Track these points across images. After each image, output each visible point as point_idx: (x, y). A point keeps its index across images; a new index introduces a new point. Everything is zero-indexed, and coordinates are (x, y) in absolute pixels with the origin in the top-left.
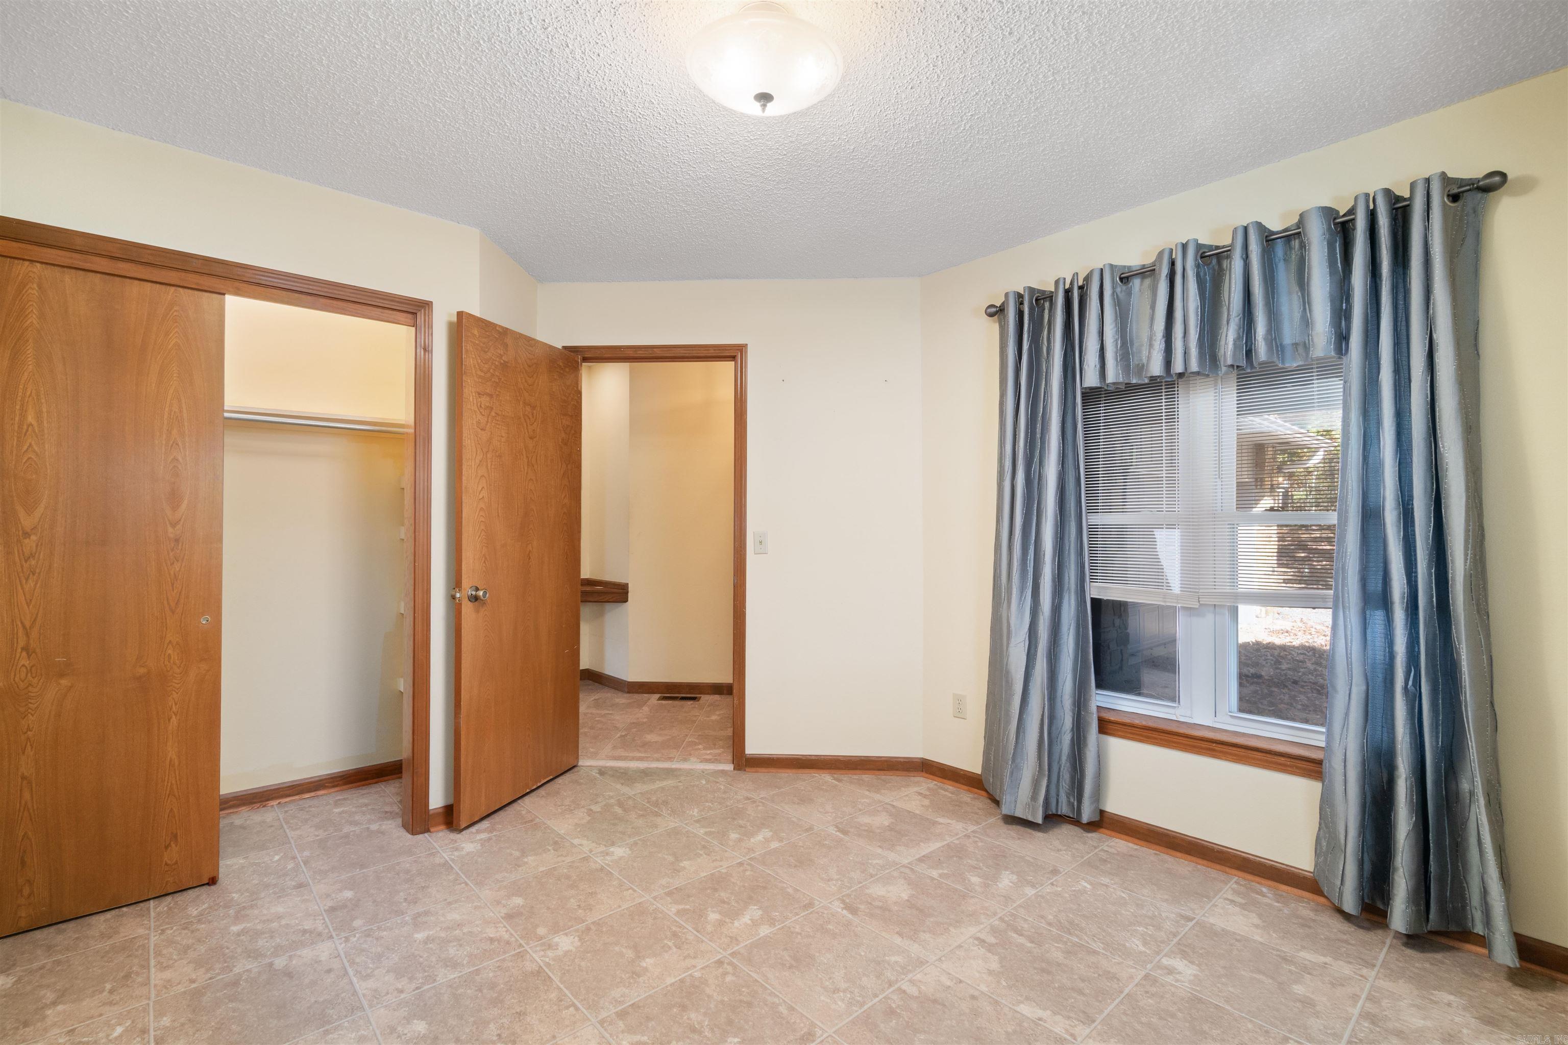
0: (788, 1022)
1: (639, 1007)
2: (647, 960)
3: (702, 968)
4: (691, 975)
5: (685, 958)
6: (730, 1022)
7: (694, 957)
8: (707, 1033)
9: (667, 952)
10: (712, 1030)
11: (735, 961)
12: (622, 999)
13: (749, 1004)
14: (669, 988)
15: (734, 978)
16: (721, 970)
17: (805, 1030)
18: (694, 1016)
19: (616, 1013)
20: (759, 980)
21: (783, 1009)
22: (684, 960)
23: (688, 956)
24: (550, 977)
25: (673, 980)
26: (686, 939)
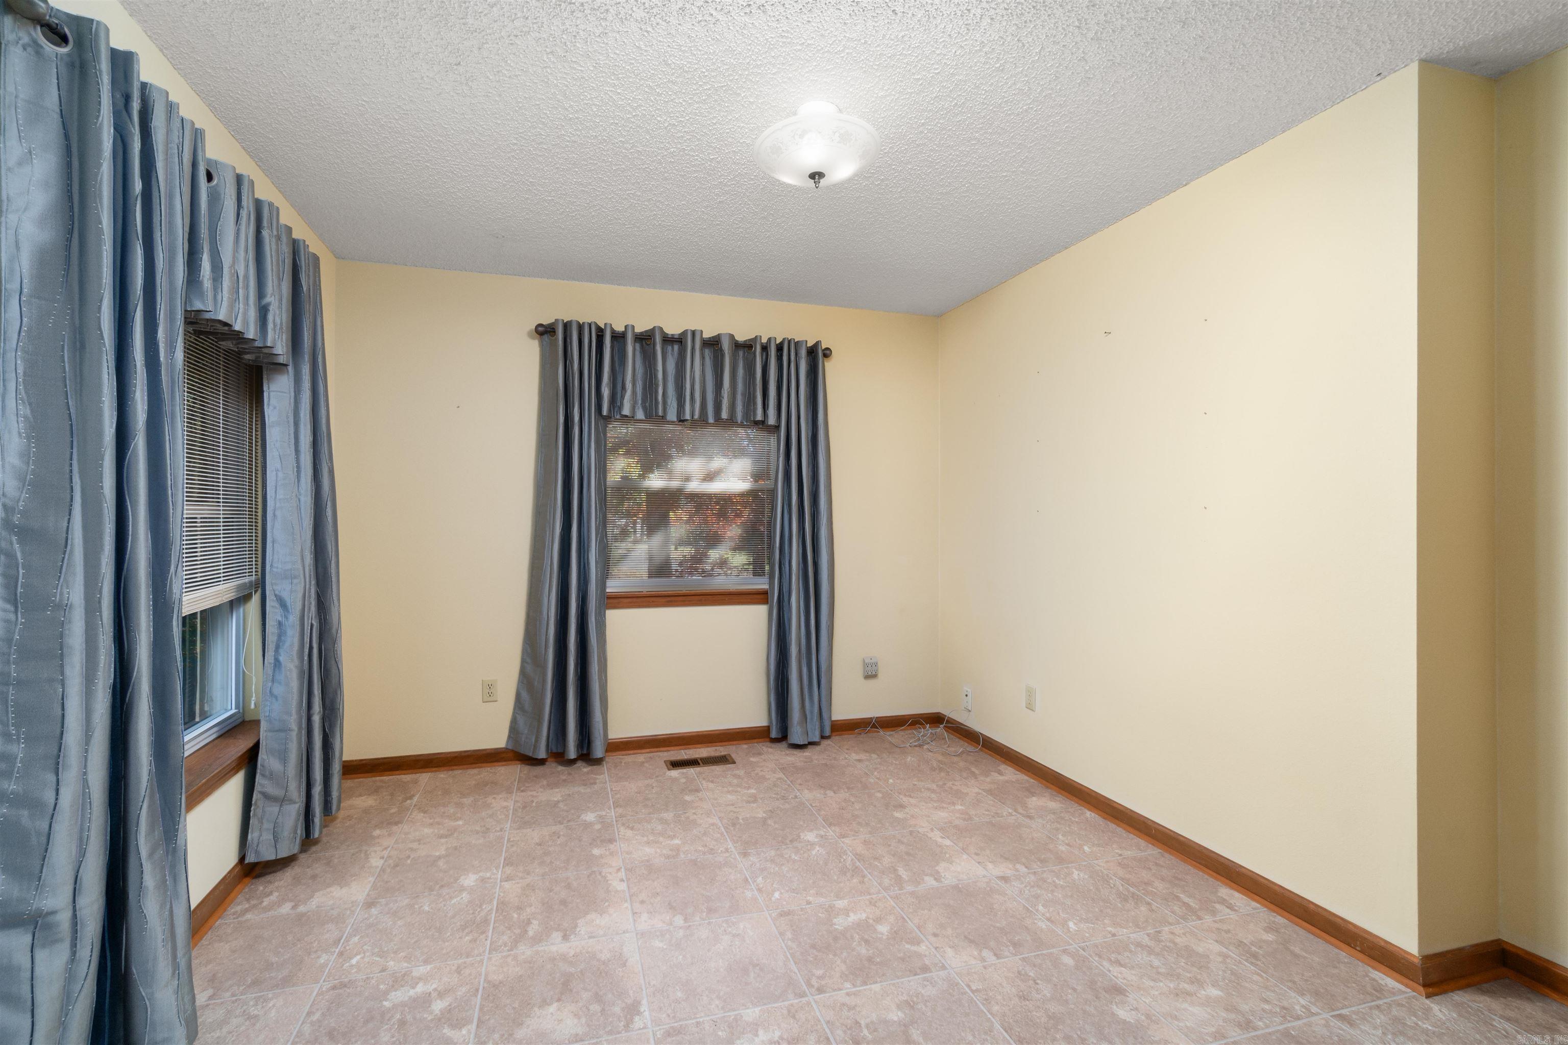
0: (792, 926)
1: (910, 971)
2: (896, 1019)
3: (840, 990)
4: (854, 986)
5: (854, 1008)
6: (836, 939)
7: (844, 1004)
8: (857, 937)
9: (872, 1022)
10: (852, 937)
11: (805, 987)
12: (925, 983)
13: (813, 946)
14: (878, 980)
15: (814, 971)
16: (823, 983)
17: (782, 918)
18: (863, 951)
19: (931, 972)
20: (792, 962)
21: (789, 935)
22: (856, 1006)
23: (851, 1008)
24: (1006, 1031)
25: (873, 986)
26: (845, 1032)
